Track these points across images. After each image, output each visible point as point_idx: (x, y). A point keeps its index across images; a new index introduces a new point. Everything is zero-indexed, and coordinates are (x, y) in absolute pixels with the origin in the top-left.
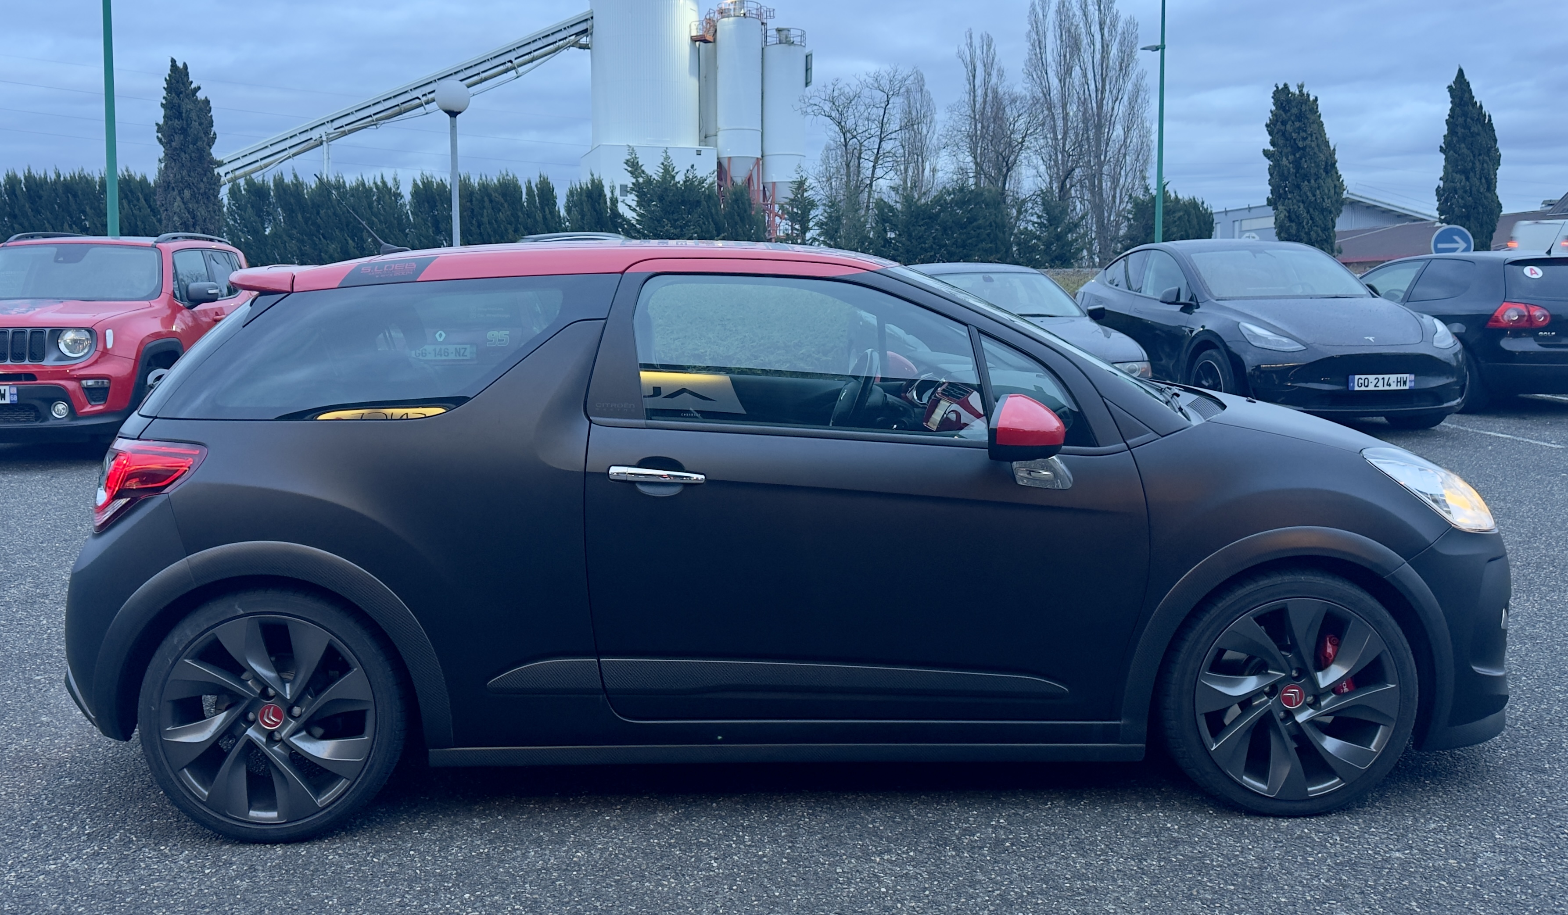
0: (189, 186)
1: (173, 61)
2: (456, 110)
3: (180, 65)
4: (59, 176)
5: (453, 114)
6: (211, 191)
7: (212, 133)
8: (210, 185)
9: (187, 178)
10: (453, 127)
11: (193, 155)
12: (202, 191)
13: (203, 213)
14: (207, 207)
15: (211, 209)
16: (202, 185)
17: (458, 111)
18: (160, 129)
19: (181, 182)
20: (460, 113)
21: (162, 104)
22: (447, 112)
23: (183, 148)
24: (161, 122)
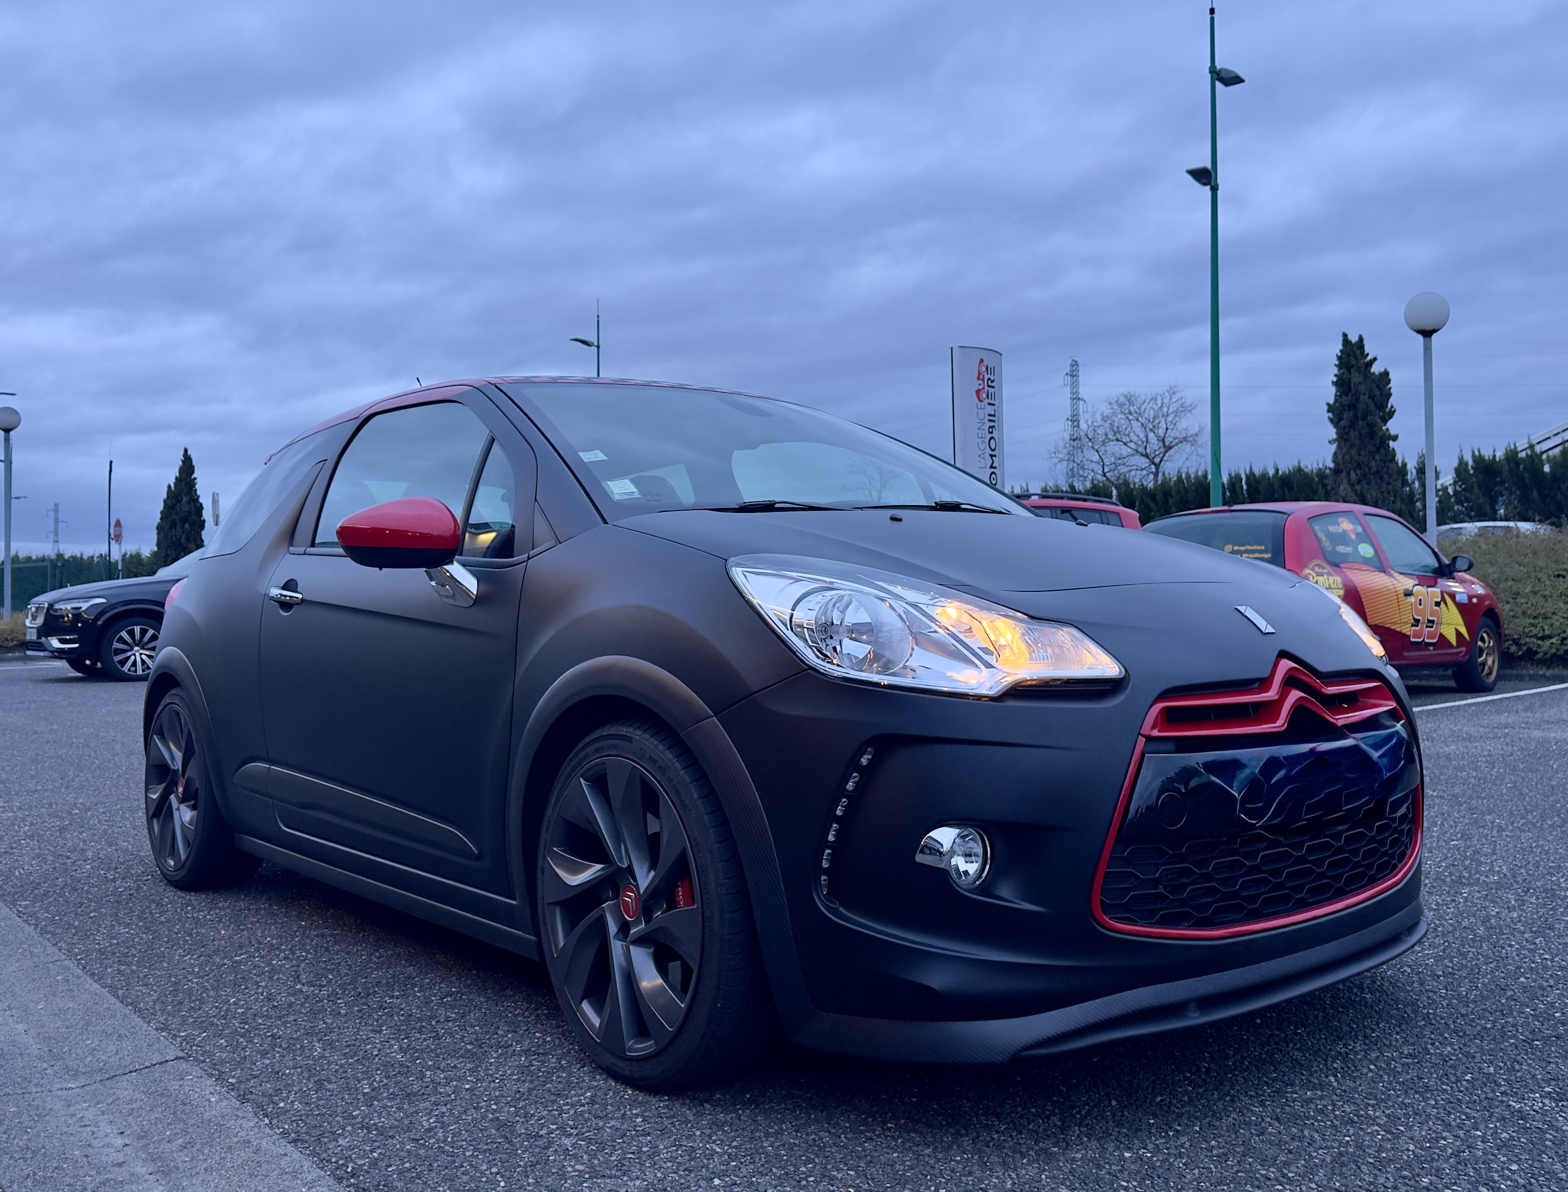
0: (1359, 466)
1: (1345, 336)
2: (1428, 328)
3: (1354, 339)
4: (1277, 470)
5: (1427, 334)
6: (1385, 470)
7: (1389, 406)
8: (1385, 462)
9: (1356, 458)
10: (1428, 349)
11: (1363, 432)
12: (1373, 470)
13: (1374, 494)
14: (1380, 487)
15: (1384, 489)
16: (1373, 464)
17: (1431, 328)
18: (1330, 408)
19: (1350, 462)
20: (1435, 331)
21: (1333, 382)
22: (1419, 332)
23: (1352, 425)
24: (1332, 402)
